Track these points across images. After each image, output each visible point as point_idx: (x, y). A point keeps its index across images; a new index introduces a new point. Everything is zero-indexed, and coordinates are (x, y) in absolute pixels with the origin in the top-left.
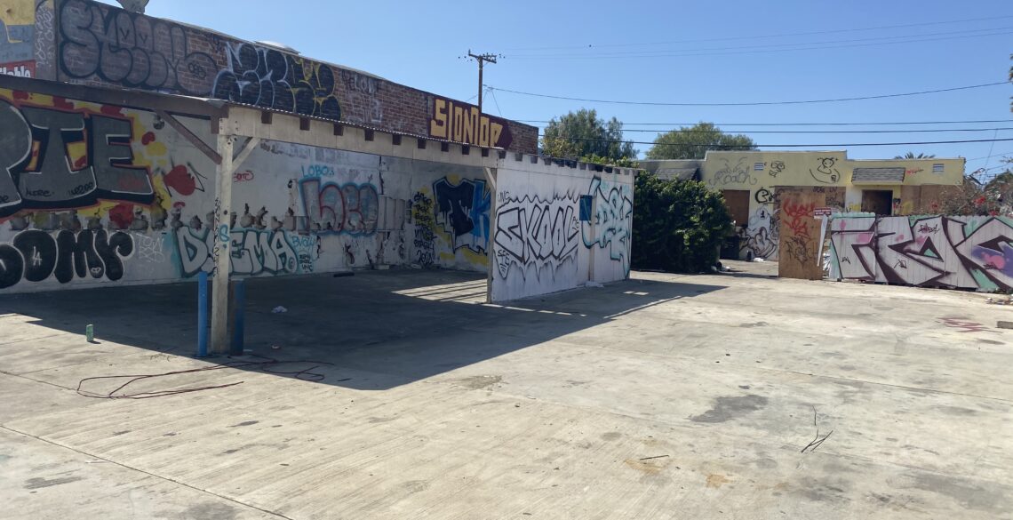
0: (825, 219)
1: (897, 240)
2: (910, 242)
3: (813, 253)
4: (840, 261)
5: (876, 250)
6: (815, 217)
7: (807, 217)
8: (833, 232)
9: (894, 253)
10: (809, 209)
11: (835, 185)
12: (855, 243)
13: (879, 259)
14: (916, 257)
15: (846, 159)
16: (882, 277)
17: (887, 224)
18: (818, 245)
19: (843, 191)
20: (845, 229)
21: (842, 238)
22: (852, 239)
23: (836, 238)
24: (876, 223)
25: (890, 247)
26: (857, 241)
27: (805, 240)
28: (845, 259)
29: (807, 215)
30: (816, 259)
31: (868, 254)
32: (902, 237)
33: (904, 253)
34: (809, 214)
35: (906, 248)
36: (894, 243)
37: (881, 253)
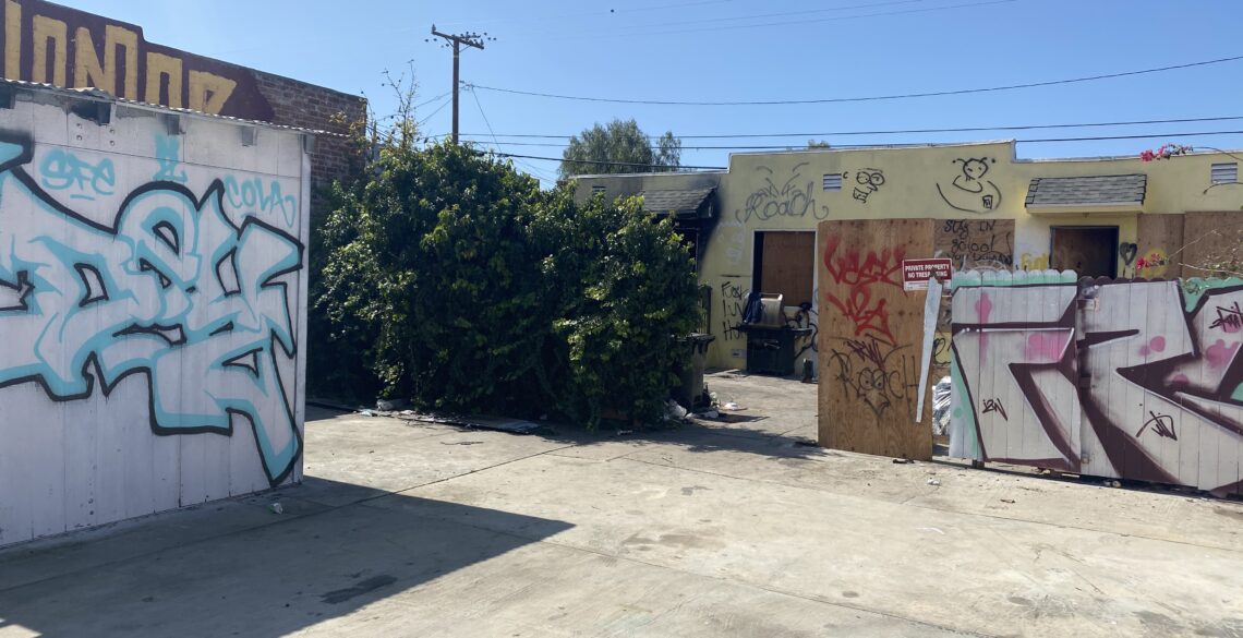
0: (934, 290)
1: (1145, 351)
2: (1185, 359)
3: (904, 386)
4: (979, 410)
5: (1082, 381)
6: (907, 285)
7: (886, 285)
8: (956, 328)
9: (1137, 393)
10: (891, 263)
11: (991, 216)
12: (1019, 360)
13: (1092, 409)
14: (1206, 404)
15: (1014, 160)
16: (1101, 464)
17: (1113, 305)
18: (916, 360)
19: (1008, 227)
20: (991, 320)
21: (982, 345)
22: (1011, 348)
23: (967, 345)
24: (1079, 303)
25: (1124, 372)
26: (1026, 352)
27: (883, 349)
28: (993, 406)
29: (885, 279)
30: (912, 402)
31: (1059, 392)
32: (1159, 343)
33: (1168, 392)
34: (892, 277)
35: (1172, 377)
36: (1136, 361)
37: (1099, 391)
